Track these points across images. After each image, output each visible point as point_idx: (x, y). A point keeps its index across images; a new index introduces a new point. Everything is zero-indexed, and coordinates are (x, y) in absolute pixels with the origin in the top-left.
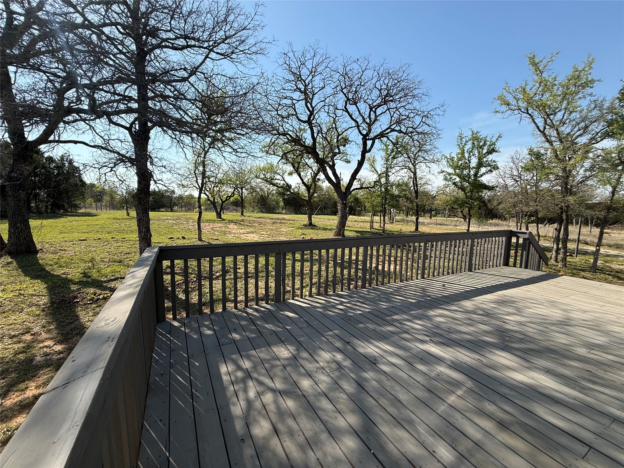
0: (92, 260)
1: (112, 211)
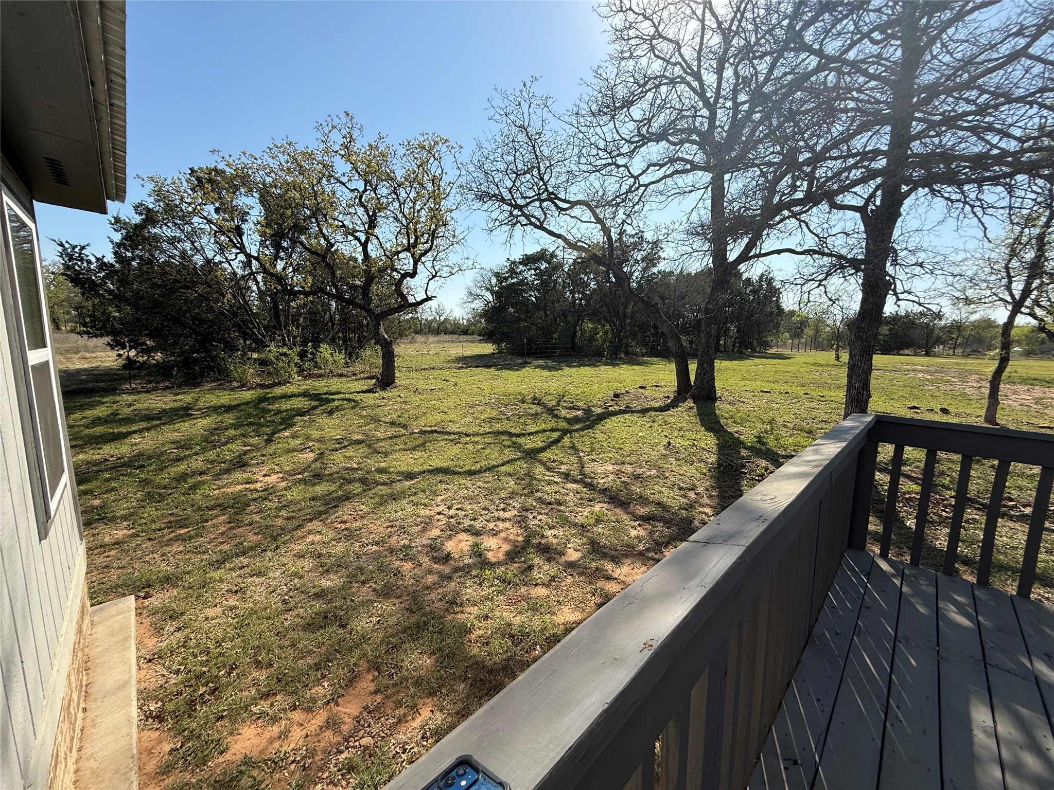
0: (772, 422)
1: (813, 352)
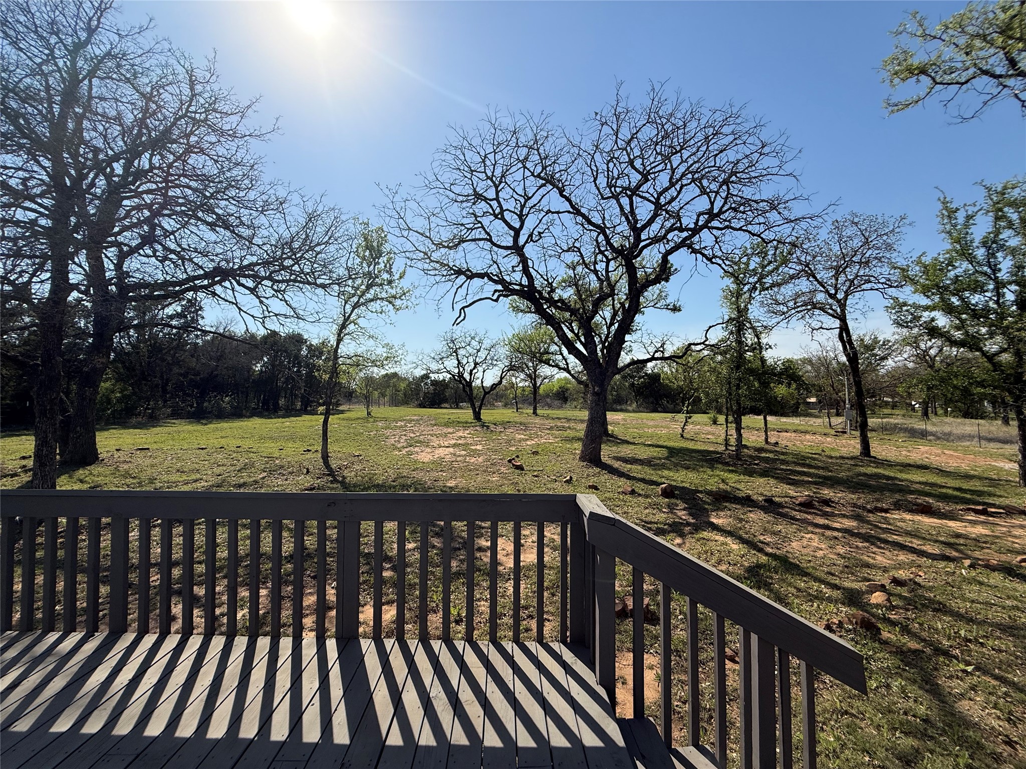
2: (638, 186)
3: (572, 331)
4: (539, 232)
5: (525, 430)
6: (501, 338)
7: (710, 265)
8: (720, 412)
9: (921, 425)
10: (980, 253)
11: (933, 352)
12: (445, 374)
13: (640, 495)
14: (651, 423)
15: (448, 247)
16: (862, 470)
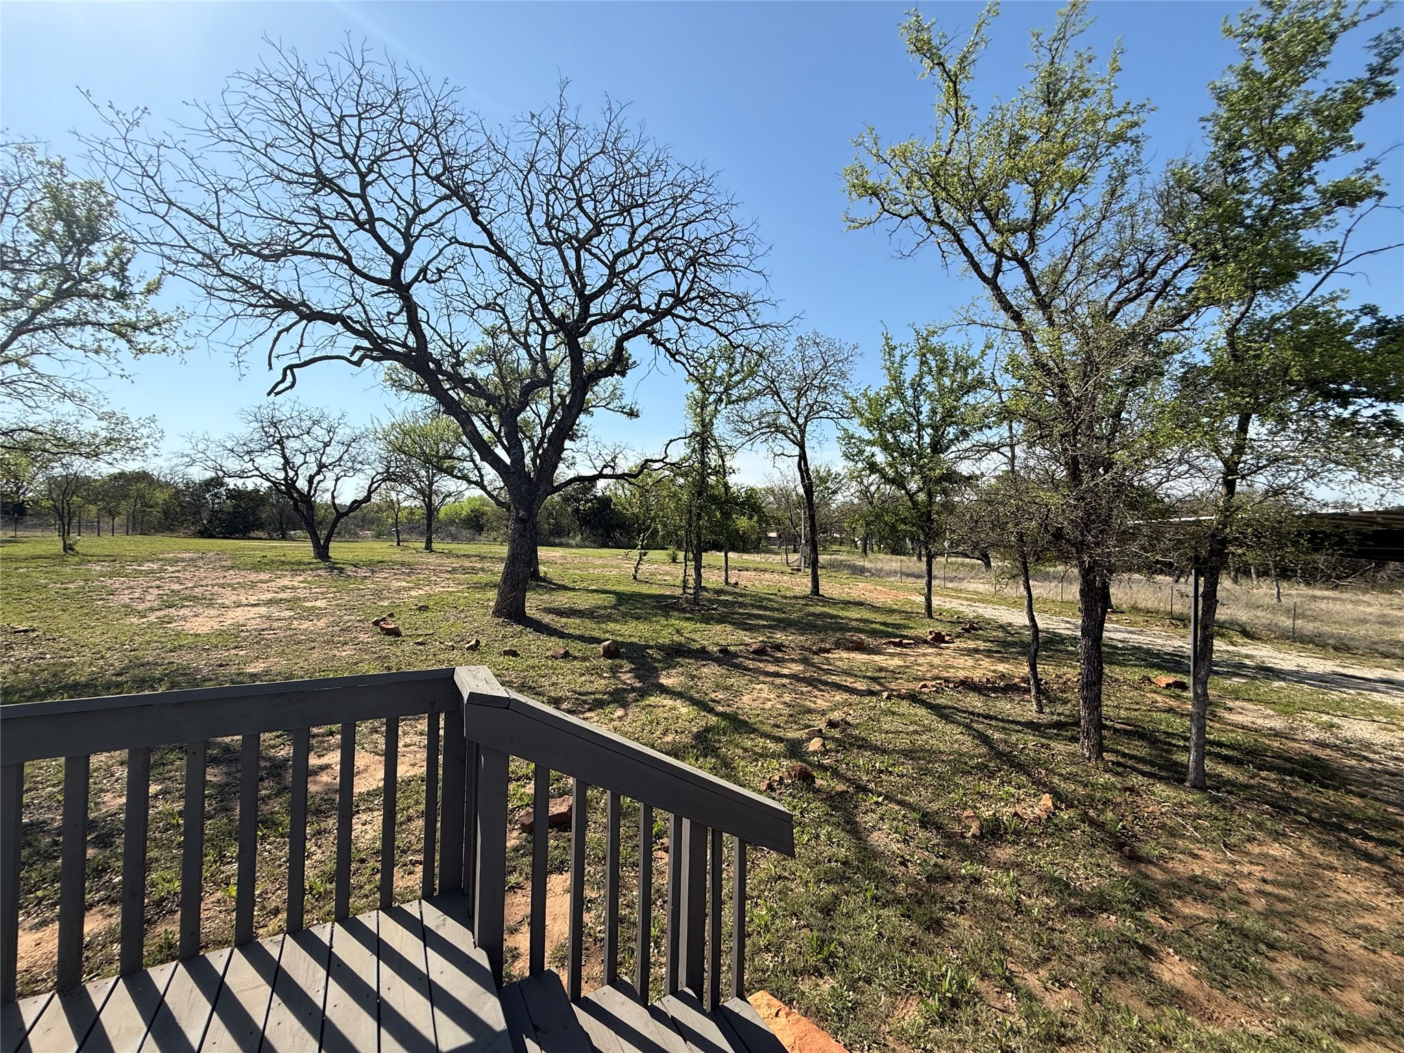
2: (589, 238)
3: (491, 428)
4: (438, 269)
5: (409, 574)
6: (370, 426)
7: (673, 363)
8: (679, 548)
9: (860, 562)
10: (909, 393)
11: (873, 489)
12: (259, 481)
13: (575, 658)
14: (598, 562)
15: (258, 254)
16: (812, 609)
